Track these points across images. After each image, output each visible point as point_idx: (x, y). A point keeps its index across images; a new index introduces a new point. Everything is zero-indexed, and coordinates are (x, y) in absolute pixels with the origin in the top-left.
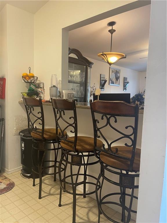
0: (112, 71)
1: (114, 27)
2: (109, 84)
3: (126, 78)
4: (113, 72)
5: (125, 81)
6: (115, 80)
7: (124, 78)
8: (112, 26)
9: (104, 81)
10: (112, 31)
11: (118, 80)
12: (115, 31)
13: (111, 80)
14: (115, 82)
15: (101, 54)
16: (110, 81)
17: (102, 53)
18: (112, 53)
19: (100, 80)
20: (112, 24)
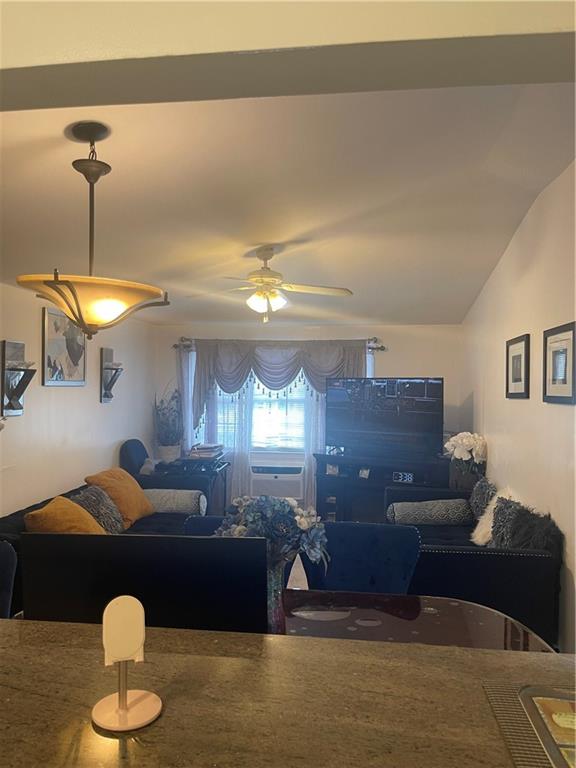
0: (55, 324)
1: (104, 150)
2: (43, 384)
3: (107, 350)
4: (57, 329)
5: (105, 364)
6: (69, 364)
7: (102, 349)
8: (92, 144)
9: (22, 373)
10: (91, 169)
11: (81, 362)
12: (105, 168)
13: (49, 365)
14: (65, 371)
15: (47, 283)
16: (47, 369)
17: (51, 277)
18: (94, 279)
19: (3, 369)
20: (89, 132)
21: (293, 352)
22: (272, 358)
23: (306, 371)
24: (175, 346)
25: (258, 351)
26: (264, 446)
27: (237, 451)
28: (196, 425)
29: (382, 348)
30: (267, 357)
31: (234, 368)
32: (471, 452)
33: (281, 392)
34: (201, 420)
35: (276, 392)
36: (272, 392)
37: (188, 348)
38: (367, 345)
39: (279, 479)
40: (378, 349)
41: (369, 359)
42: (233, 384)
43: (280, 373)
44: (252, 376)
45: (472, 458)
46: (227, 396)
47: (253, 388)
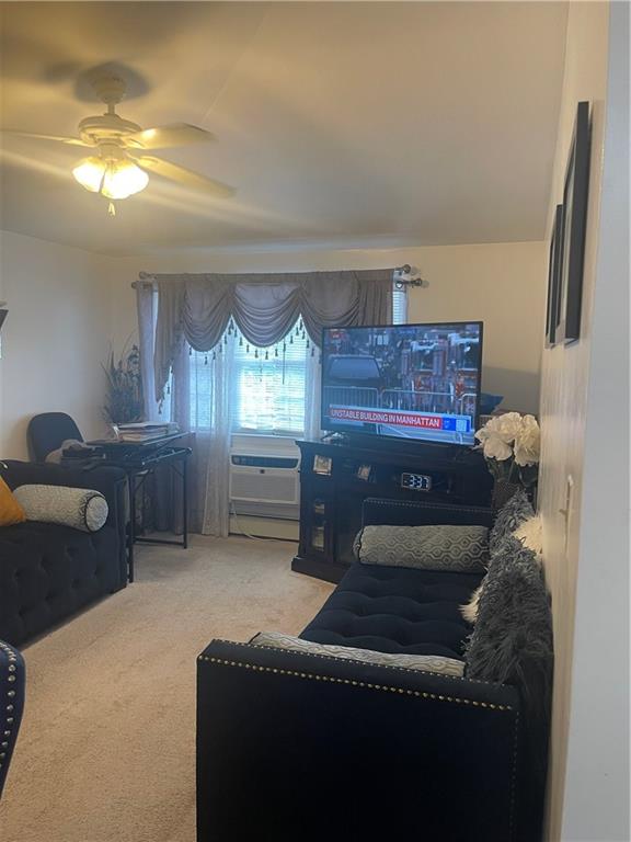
21: (287, 290)
22: (259, 300)
23: (305, 319)
24: (134, 285)
25: (239, 290)
26: (255, 427)
27: (213, 433)
28: (160, 396)
29: (417, 283)
30: (252, 298)
31: (206, 313)
32: (512, 445)
33: (271, 349)
34: (166, 390)
35: (264, 350)
36: (259, 349)
37: (148, 286)
38: (396, 276)
39: (266, 474)
40: (413, 282)
41: (397, 297)
42: (207, 338)
43: (268, 323)
44: (232, 327)
45: (513, 456)
46: (201, 356)
47: (233, 345)
